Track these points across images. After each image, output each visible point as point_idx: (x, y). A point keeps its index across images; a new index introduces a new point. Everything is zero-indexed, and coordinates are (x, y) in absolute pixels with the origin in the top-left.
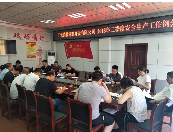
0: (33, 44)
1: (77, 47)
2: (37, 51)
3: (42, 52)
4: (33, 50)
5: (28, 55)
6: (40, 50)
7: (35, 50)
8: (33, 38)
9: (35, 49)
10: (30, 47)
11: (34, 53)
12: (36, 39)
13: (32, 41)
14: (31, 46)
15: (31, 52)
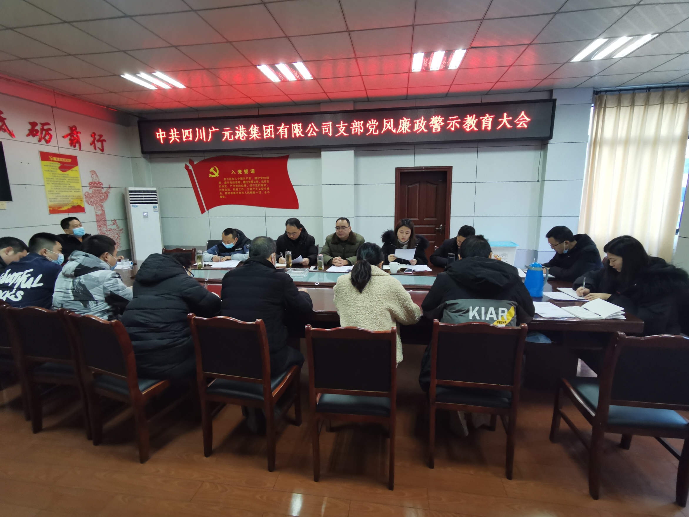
0: (69, 161)
1: (240, 176)
2: (87, 189)
3: (104, 190)
4: (72, 184)
5: (51, 203)
6: (95, 185)
7: (77, 186)
8: (67, 141)
9: (76, 180)
10: (59, 172)
12: (77, 145)
13: (63, 152)
14: (60, 168)
15: (63, 194)
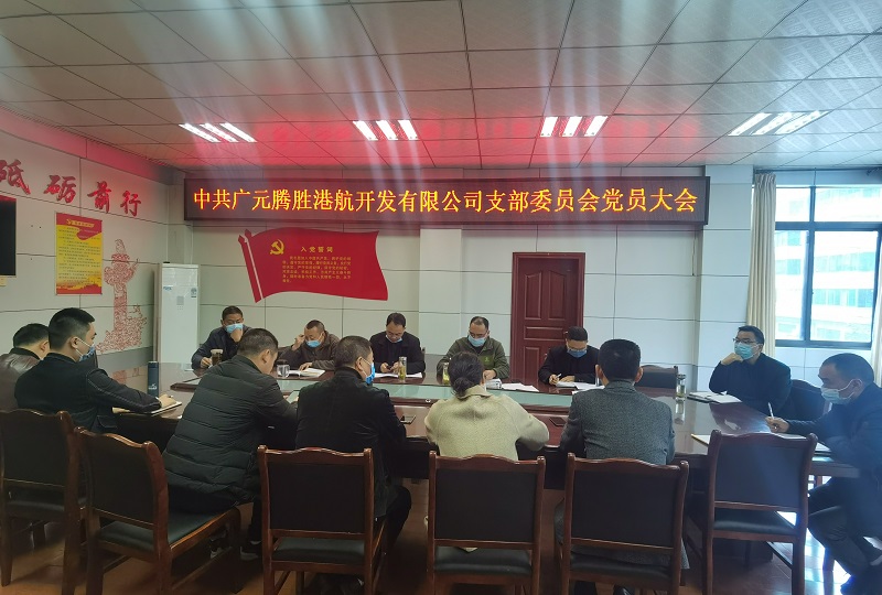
0: (92, 225)
1: (312, 254)
2: (109, 264)
3: (130, 266)
4: (91, 256)
5: (61, 281)
6: (120, 259)
7: (97, 259)
8: (93, 199)
9: (97, 251)
10: (77, 239)
11: (94, 269)
12: (105, 206)
13: (85, 214)
14: (79, 235)
15: (77, 268)
